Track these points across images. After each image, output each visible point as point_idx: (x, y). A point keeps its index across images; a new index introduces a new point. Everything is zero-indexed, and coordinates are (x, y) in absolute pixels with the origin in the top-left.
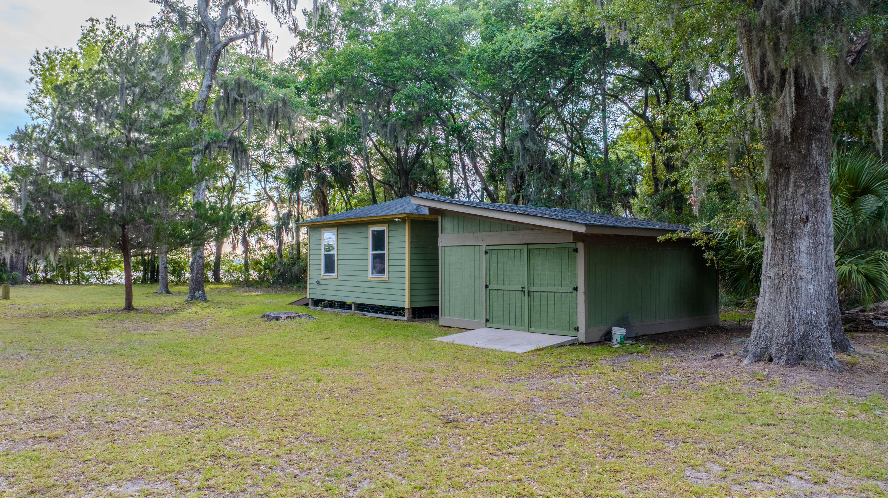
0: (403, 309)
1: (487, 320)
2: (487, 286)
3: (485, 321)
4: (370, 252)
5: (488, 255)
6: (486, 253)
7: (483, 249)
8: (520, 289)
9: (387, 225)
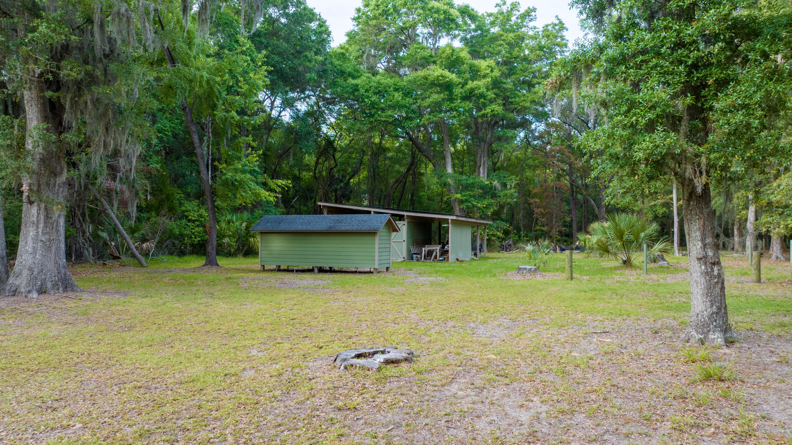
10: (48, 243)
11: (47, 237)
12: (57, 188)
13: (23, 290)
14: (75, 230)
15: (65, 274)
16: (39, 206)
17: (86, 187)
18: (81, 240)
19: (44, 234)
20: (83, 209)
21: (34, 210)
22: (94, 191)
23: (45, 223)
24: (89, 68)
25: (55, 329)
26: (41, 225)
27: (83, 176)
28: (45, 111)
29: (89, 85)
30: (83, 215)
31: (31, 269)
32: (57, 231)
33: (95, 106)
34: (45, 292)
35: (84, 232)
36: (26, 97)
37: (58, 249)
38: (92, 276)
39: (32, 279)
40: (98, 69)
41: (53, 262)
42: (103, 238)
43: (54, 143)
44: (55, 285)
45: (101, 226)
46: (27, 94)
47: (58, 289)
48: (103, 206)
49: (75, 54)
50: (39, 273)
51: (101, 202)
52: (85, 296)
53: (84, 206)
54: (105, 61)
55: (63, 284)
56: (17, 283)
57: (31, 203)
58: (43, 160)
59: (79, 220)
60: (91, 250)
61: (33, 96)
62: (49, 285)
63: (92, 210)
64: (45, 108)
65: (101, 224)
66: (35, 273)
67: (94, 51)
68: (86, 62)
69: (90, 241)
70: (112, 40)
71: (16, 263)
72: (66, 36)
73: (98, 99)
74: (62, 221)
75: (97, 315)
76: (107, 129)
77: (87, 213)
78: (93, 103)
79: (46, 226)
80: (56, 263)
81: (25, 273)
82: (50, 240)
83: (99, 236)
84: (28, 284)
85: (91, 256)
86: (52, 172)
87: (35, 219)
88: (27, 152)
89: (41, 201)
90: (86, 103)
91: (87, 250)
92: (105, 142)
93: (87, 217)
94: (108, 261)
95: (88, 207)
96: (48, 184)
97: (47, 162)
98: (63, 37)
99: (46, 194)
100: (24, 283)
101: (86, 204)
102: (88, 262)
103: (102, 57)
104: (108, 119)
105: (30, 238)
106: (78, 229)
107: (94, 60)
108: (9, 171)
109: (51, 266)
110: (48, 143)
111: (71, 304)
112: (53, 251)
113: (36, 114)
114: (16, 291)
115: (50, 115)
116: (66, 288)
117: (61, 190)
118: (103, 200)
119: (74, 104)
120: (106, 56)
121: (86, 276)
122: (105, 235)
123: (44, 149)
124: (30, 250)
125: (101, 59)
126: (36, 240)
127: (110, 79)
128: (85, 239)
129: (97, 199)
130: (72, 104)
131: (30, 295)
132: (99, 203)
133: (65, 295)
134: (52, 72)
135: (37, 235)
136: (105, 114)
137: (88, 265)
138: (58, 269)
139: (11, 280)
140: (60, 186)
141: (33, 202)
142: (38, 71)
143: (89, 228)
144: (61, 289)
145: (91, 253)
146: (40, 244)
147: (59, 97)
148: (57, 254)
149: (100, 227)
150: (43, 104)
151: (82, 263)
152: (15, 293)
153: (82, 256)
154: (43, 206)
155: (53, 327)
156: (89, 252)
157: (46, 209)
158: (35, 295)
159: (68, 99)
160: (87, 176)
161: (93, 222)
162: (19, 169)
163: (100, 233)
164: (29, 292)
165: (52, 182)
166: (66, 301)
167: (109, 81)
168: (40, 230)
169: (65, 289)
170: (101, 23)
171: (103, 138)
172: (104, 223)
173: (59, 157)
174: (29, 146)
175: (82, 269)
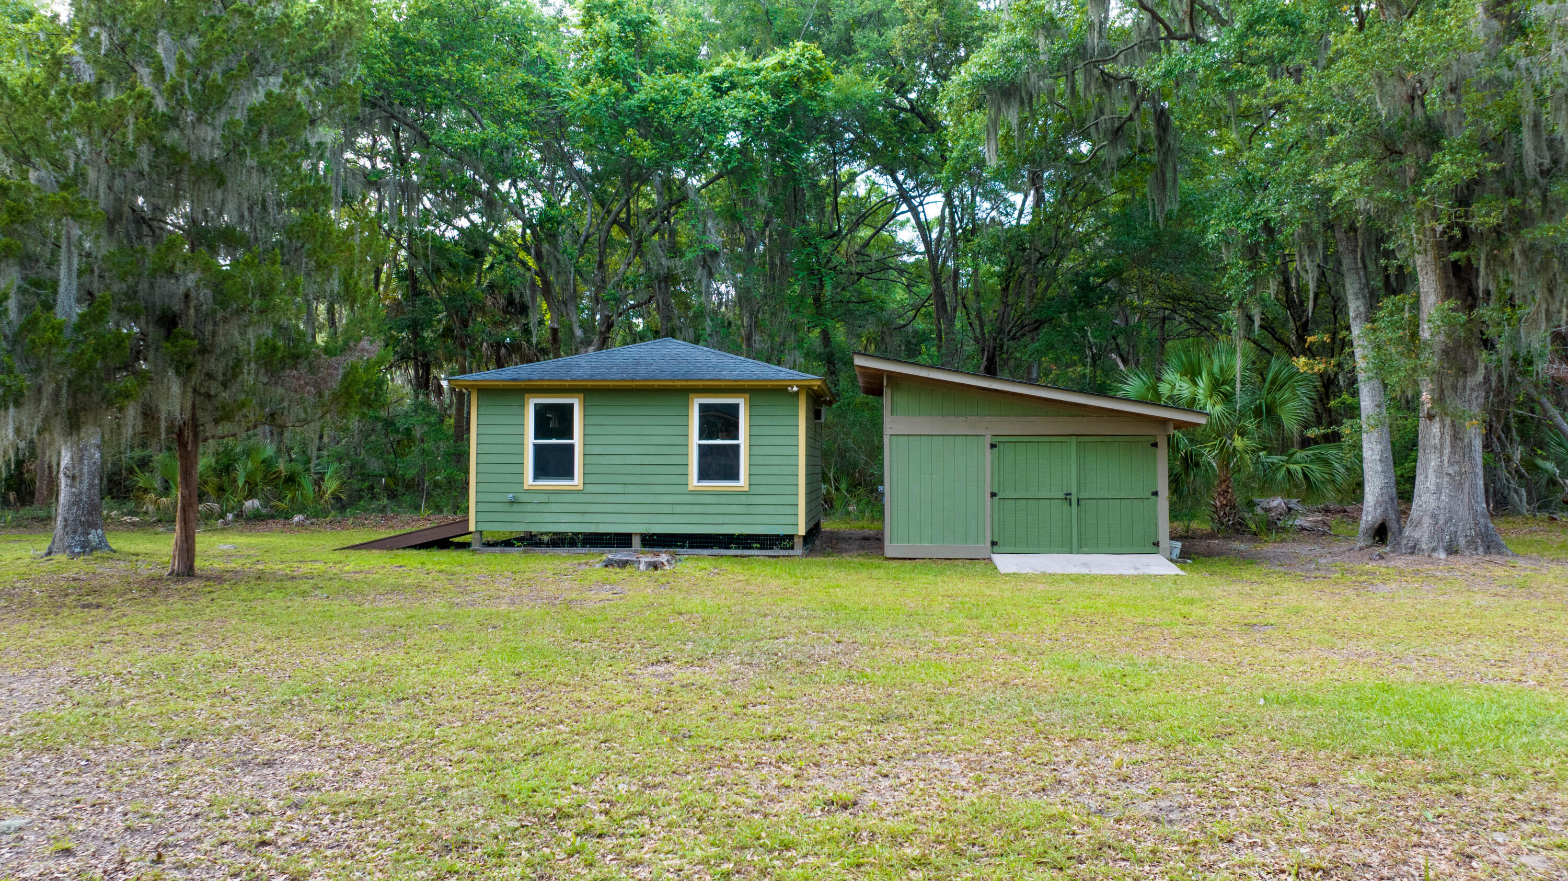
0: (791, 537)
1: (994, 544)
2: (993, 495)
3: (989, 544)
4: (695, 440)
5: (996, 450)
6: (993, 446)
7: (988, 441)
8: (1062, 495)
9: (748, 396)
10: (1458, 478)
11: (1457, 468)
12: (1468, 392)
13: (1424, 547)
14: (1492, 455)
15: (1486, 527)
16: (1442, 421)
17: (1512, 379)
18: (1504, 474)
19: (1451, 464)
20: (1507, 418)
21: (1436, 428)
22: (1525, 386)
23: (1452, 446)
24: (1516, 202)
25: (1480, 599)
26: (1447, 451)
27: (1505, 361)
28: (1447, 278)
29: (1516, 229)
30: (1507, 429)
31: (1434, 516)
32: (1471, 458)
33: (1527, 257)
34: (1456, 552)
35: (1508, 460)
36: (1419, 263)
37: (1473, 486)
38: (1528, 537)
39: (1437, 532)
40: (1531, 197)
41: (1466, 507)
42: (1547, 471)
43: (1462, 325)
44: (1471, 543)
45: (1541, 449)
46: (1419, 260)
47: (1476, 549)
48: (1545, 411)
49: (1492, 183)
50: (1446, 523)
51: (1541, 405)
52: (1521, 563)
53: (1508, 413)
54: (1543, 182)
55: (1483, 541)
56: (1416, 535)
57: (1431, 417)
58: (1446, 352)
59: (1499, 439)
60: (1523, 492)
61: (1428, 259)
62: (1462, 542)
63: (1522, 420)
64: (1446, 273)
65: (1542, 445)
66: (1441, 522)
67: (1522, 171)
68: (1510, 193)
69: (1521, 476)
70: (1556, 143)
71: (1414, 506)
72: (1477, 165)
73: (1532, 246)
74: (1478, 444)
75: (1544, 590)
76: (1551, 291)
77: (1513, 423)
78: (1524, 252)
79: (1453, 452)
80: (1471, 508)
81: (1427, 521)
82: (1461, 474)
83: (1538, 468)
84: (1432, 538)
85: (1525, 503)
86: (1460, 370)
87: (1437, 441)
88: (1424, 343)
89: (1446, 414)
90: (1513, 255)
91: (1516, 491)
92: (1547, 310)
93: (1514, 433)
94: (1561, 514)
95: (1515, 416)
96: (1454, 388)
97: (1452, 355)
98: (1475, 170)
99: (1452, 402)
100: (1426, 536)
101: (1512, 409)
102: (1519, 513)
103: (1539, 177)
104: (1551, 274)
105: (1431, 470)
106: (1497, 454)
107: (1524, 183)
108: (1402, 374)
109: (1463, 512)
110: (1452, 326)
111: (1499, 572)
112: (1466, 490)
113: (1434, 285)
114: (1415, 547)
115: (1453, 282)
116: (1488, 547)
117: (1475, 395)
118: (1544, 400)
119: (1492, 259)
120: (1545, 173)
121: (1517, 537)
122: (1549, 466)
123: (1448, 336)
124: (1432, 488)
125: (1535, 182)
126: (1439, 472)
127: (1554, 207)
128: (1509, 472)
129: (1533, 400)
130: (1487, 260)
131: (1435, 555)
132: (1537, 408)
133: (1487, 558)
134: (1457, 224)
135: (1441, 465)
136: (1545, 266)
137: (1518, 520)
138: (1474, 518)
139: (1407, 532)
140: (1472, 390)
141: (1434, 417)
142: (1439, 229)
143: (1518, 453)
144: (1481, 549)
145: (1525, 498)
146: (1446, 479)
147: (1469, 259)
148: (1472, 494)
149: (1539, 452)
150: (1444, 268)
151: (1508, 515)
152: (1414, 549)
153: (1507, 504)
154: (1448, 421)
155: (1477, 596)
156: (1520, 497)
157: (1453, 425)
158: (1443, 555)
159: (1483, 256)
160: (1514, 360)
161: (1525, 441)
162: (1414, 370)
163: (1539, 462)
164: (1434, 550)
165: (1460, 385)
166: (1490, 566)
167: (1552, 212)
168: (1446, 458)
169: (1488, 549)
170: (1535, 121)
171: (1544, 306)
172: (1547, 444)
173: (1470, 347)
174: (1425, 333)
175: (1509, 526)
